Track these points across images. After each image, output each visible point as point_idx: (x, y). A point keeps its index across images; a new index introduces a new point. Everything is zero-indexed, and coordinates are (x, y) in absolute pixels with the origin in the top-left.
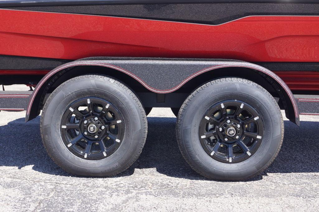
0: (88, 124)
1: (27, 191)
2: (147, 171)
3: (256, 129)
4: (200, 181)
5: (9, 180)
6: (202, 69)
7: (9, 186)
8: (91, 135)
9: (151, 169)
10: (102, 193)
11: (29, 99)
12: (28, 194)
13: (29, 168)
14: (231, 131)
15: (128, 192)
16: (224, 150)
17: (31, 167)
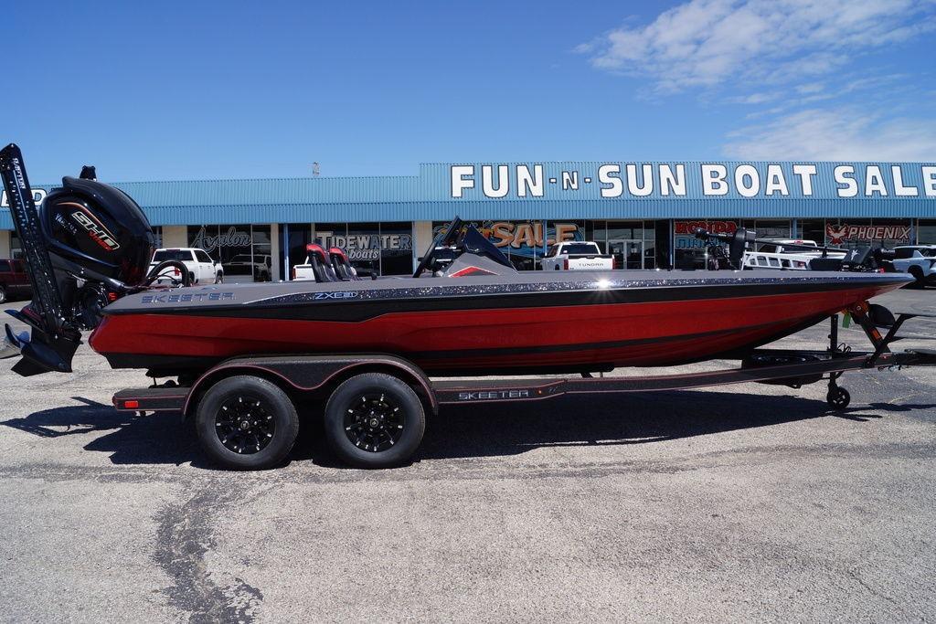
0: (241, 421)
1: (187, 484)
2: (303, 463)
3: (397, 420)
4: (349, 471)
5: (170, 476)
6: (342, 367)
7: (170, 481)
8: (245, 431)
9: (307, 461)
10: (253, 483)
11: (185, 400)
12: (189, 487)
13: (187, 465)
14: (375, 422)
15: (277, 481)
16: (366, 440)
17: (189, 463)
